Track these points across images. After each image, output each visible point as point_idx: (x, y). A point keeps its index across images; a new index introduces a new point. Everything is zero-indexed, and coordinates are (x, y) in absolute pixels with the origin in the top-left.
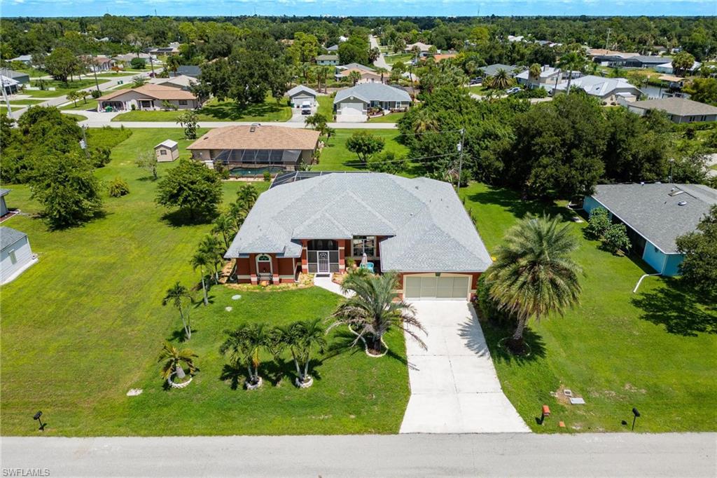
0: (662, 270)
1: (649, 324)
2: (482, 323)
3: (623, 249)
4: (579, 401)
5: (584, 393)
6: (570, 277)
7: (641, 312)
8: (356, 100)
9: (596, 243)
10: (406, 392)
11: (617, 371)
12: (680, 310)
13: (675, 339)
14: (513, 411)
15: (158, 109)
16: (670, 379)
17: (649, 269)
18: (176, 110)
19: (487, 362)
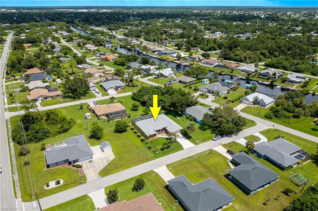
0: (199, 122)
1: (200, 131)
2: (184, 136)
3: (193, 120)
4: (198, 141)
5: (198, 140)
6: (195, 128)
7: (199, 129)
8: (112, 88)
9: (189, 120)
10: (182, 146)
11: (200, 137)
12: (203, 128)
13: (204, 132)
14: (193, 144)
15: (50, 99)
16: (206, 136)
17: (198, 123)
18: (56, 98)
19: (187, 140)
